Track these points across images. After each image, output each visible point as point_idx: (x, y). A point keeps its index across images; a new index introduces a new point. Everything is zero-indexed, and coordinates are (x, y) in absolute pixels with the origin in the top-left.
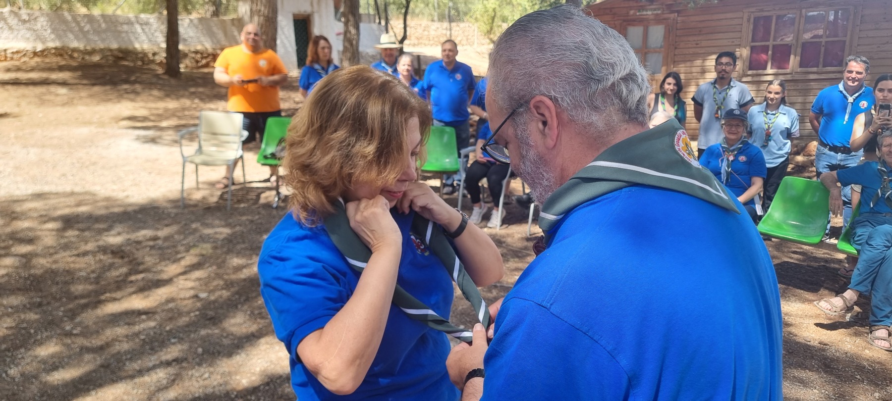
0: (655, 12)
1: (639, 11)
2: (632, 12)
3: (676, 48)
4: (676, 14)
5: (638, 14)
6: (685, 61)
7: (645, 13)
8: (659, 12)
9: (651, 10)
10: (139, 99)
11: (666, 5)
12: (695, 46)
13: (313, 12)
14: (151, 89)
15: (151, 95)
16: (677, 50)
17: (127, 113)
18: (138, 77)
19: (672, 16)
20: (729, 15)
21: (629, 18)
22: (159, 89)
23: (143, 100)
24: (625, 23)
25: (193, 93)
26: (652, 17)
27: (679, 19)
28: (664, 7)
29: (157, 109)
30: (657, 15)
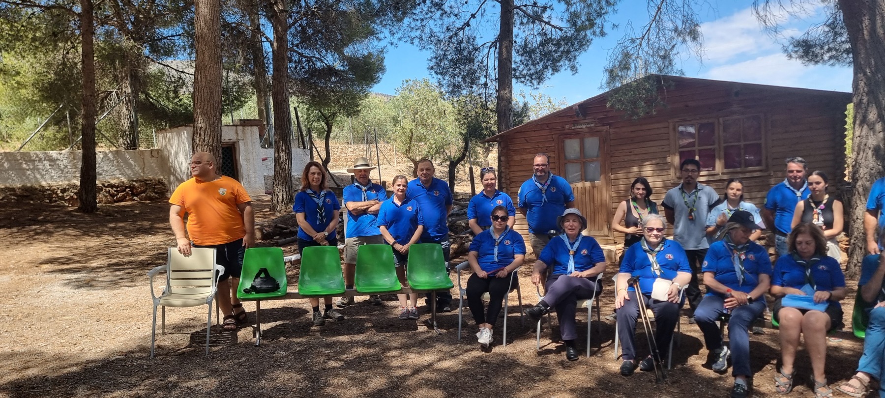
0: (589, 126)
1: (574, 126)
2: (567, 127)
3: (611, 157)
4: (608, 127)
5: (573, 128)
6: (621, 168)
7: (579, 127)
8: (593, 125)
9: (584, 124)
10: (53, 239)
11: (599, 119)
12: (628, 153)
13: (238, 140)
14: (65, 228)
15: (66, 234)
16: (612, 158)
17: (46, 255)
18: (47, 216)
19: (605, 128)
20: (656, 126)
21: (565, 131)
22: (75, 228)
23: (57, 240)
24: (562, 137)
25: (113, 229)
26: (586, 130)
27: (611, 130)
28: (596, 120)
29: (77, 248)
30: (591, 128)
